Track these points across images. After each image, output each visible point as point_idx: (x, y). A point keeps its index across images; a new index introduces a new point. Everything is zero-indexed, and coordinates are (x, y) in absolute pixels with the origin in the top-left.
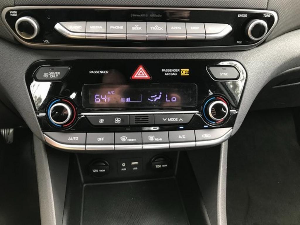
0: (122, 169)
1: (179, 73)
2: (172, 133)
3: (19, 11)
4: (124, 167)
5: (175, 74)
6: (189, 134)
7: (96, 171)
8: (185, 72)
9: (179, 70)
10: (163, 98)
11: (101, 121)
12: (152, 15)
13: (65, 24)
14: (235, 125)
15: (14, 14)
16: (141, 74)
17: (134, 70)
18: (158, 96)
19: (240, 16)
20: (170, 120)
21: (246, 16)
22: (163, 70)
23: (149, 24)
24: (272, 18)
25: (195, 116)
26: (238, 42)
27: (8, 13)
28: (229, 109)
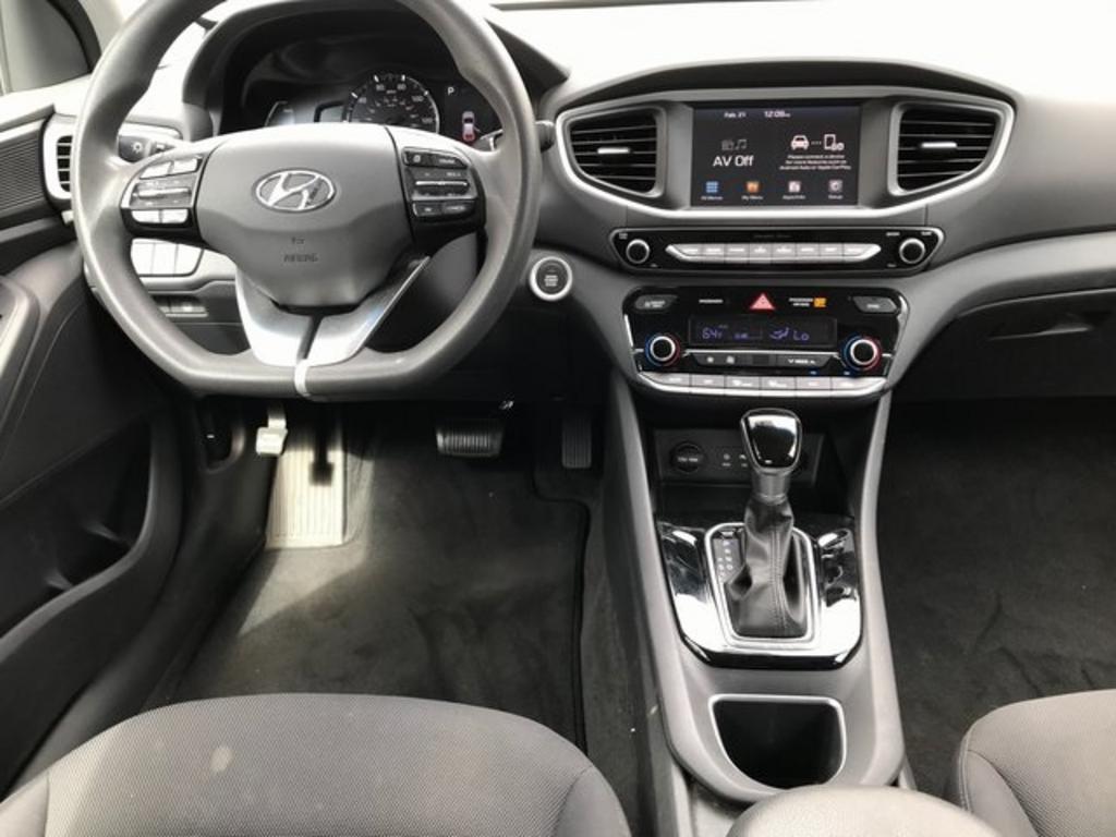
0: (724, 464)
1: (812, 304)
2: (800, 380)
3: (629, 233)
4: (727, 461)
5: (807, 305)
6: (825, 381)
7: (683, 459)
8: (820, 302)
9: (811, 300)
10: (791, 333)
11: (710, 360)
12: (780, 236)
13: (680, 246)
14: (890, 375)
15: (624, 236)
16: (763, 303)
17: (755, 298)
18: (784, 332)
19: (889, 234)
20: (798, 361)
21: (897, 234)
22: (791, 300)
23: (776, 245)
24: (934, 237)
25: (832, 358)
26: (890, 265)
27: (617, 236)
28: (880, 352)
